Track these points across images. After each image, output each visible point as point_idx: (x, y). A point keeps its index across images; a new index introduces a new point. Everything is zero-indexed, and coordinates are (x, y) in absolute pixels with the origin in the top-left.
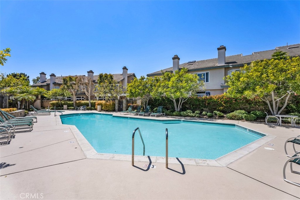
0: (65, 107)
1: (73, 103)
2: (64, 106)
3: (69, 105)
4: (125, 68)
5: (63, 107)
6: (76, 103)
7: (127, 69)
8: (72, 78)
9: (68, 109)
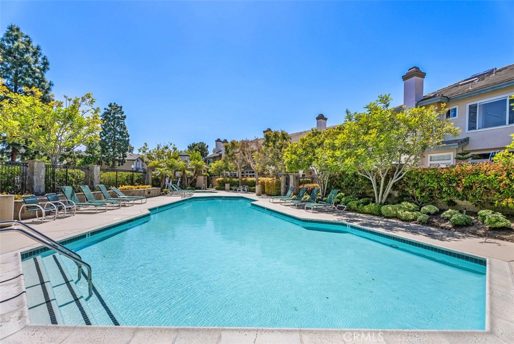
0: (227, 186)
1: (239, 181)
2: (226, 184)
3: (232, 184)
4: (321, 118)
5: (225, 186)
6: (242, 180)
7: (326, 119)
8: (235, 143)
9: (231, 189)
